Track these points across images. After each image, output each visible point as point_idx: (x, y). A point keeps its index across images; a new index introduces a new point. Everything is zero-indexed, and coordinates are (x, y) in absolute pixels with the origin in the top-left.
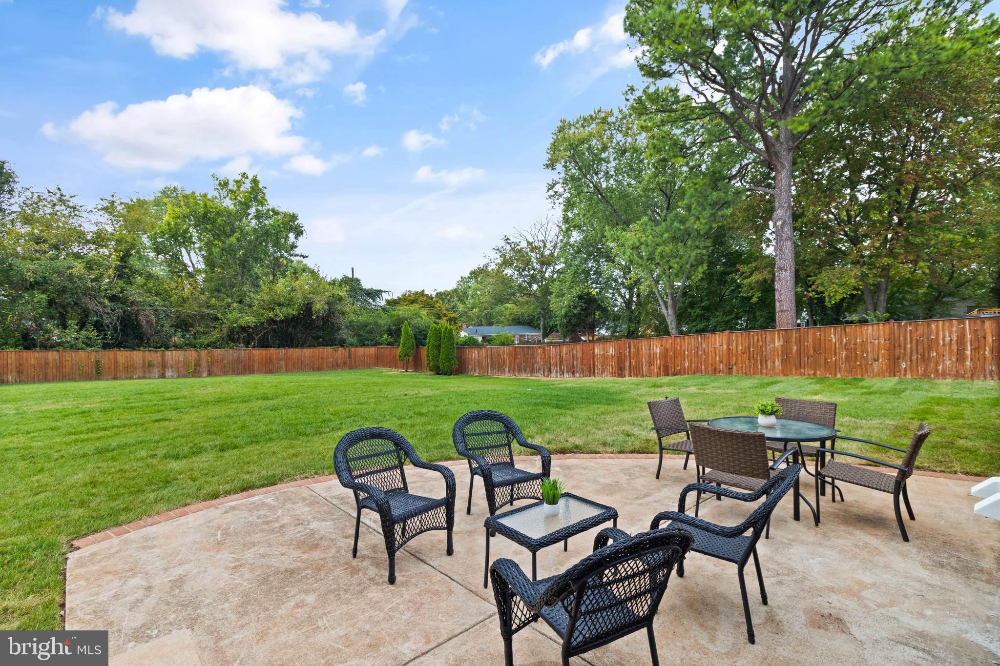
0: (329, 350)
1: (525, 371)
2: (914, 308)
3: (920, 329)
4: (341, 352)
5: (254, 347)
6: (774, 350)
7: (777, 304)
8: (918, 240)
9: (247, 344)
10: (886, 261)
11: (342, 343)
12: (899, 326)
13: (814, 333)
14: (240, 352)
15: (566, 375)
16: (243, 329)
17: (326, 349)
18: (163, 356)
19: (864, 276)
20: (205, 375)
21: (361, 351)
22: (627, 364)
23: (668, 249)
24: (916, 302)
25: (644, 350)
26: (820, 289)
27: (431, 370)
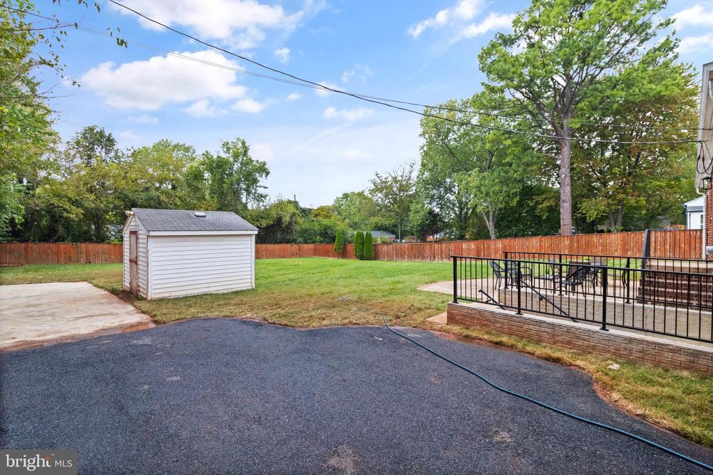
0: (289, 245)
1: (418, 258)
2: (638, 223)
3: (638, 235)
4: (295, 247)
6: (565, 246)
7: (562, 221)
8: (640, 185)
10: (621, 196)
11: (294, 241)
12: (627, 234)
13: (586, 238)
15: (444, 260)
17: (287, 245)
19: (609, 204)
21: (306, 246)
22: (482, 253)
23: (497, 188)
24: (640, 219)
25: (493, 246)
26: (584, 212)
27: (358, 258)
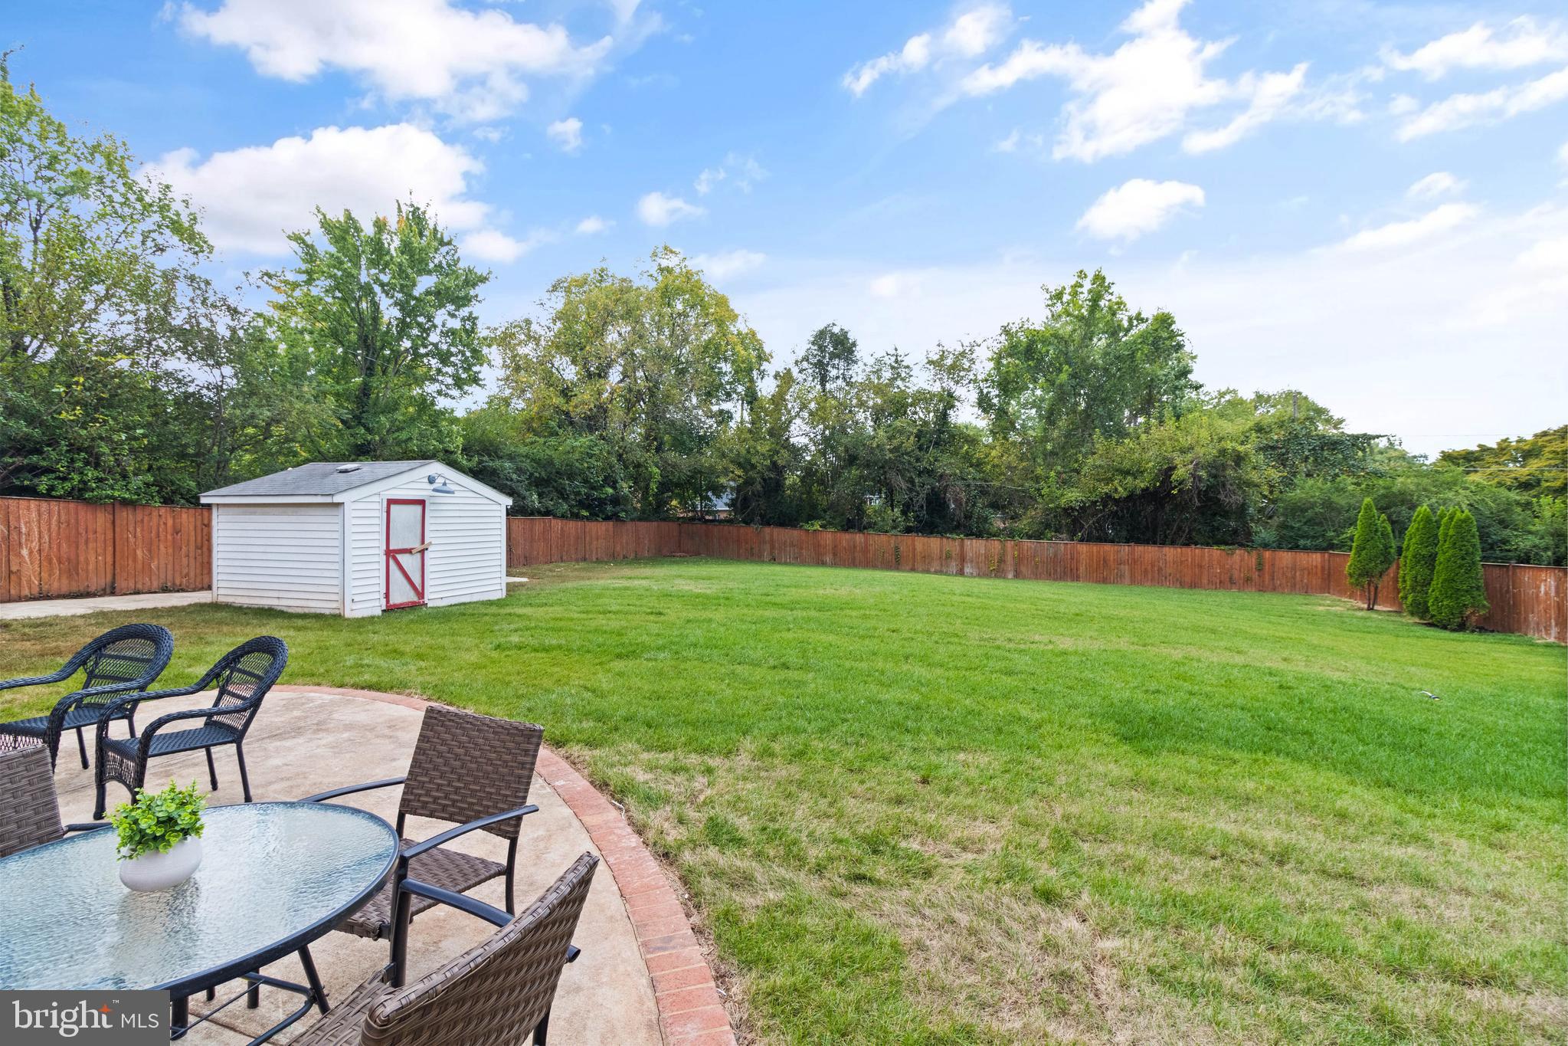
4: (1240, 558)
5: (1082, 540)
9: (1072, 535)
14: (1060, 546)
16: (1068, 511)
18: (962, 546)
20: (1010, 576)
21: (1287, 558)
